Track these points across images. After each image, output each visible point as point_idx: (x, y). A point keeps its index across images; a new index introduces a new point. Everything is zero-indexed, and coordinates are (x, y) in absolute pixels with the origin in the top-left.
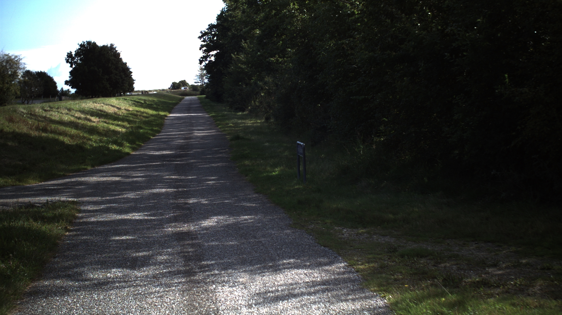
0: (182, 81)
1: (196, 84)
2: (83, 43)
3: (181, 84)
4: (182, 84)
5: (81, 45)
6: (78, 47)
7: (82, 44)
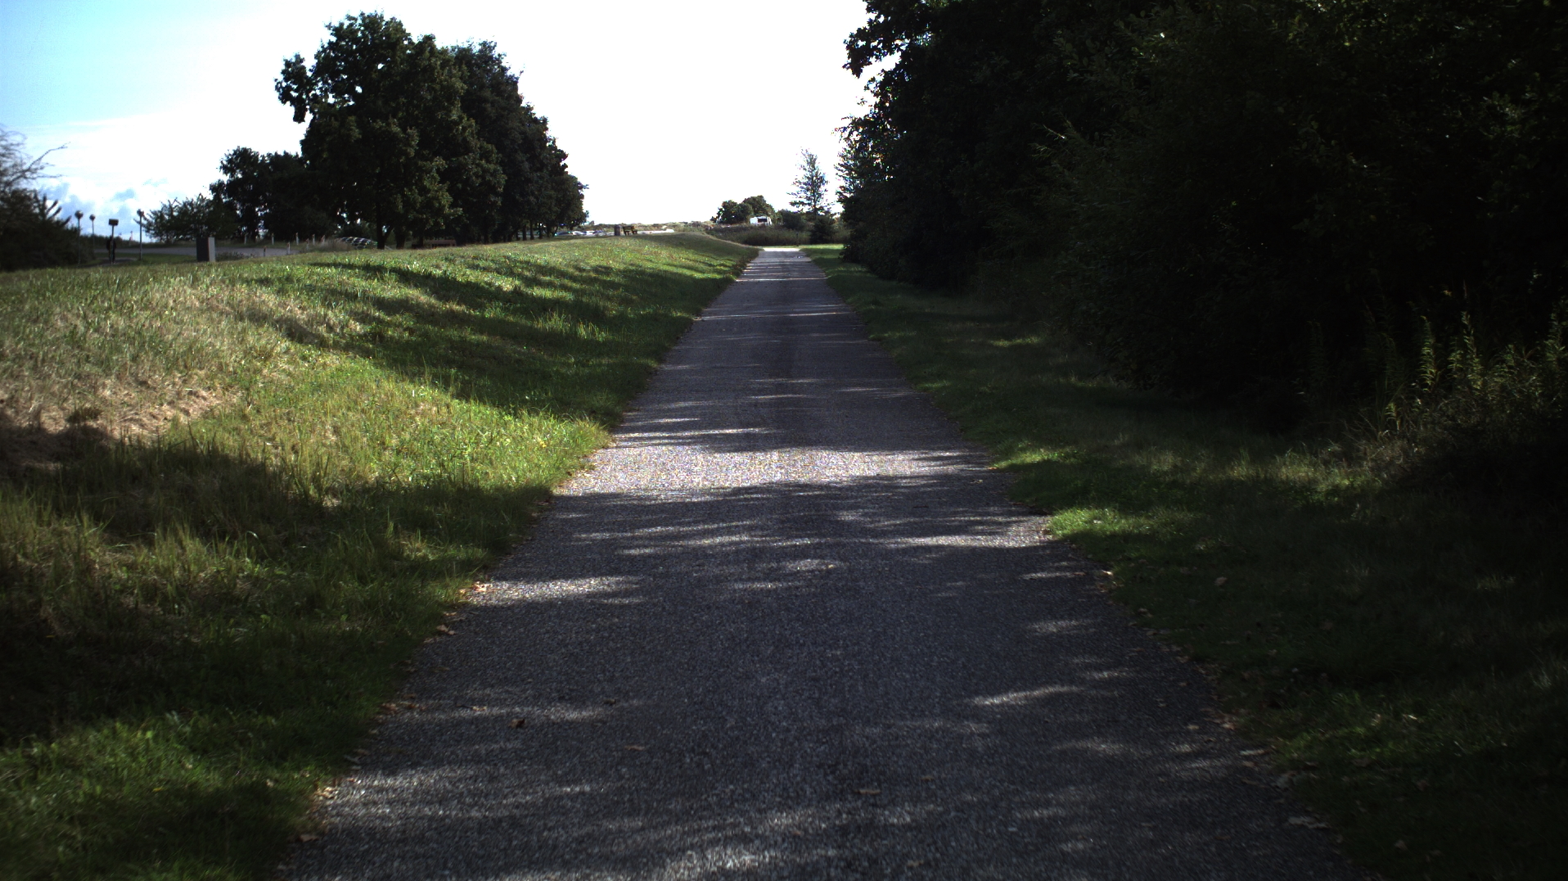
0: (753, 199)
1: (794, 209)
2: (347, 23)
3: (751, 207)
4: (754, 207)
5: (338, 31)
6: (329, 37)
7: (342, 25)
